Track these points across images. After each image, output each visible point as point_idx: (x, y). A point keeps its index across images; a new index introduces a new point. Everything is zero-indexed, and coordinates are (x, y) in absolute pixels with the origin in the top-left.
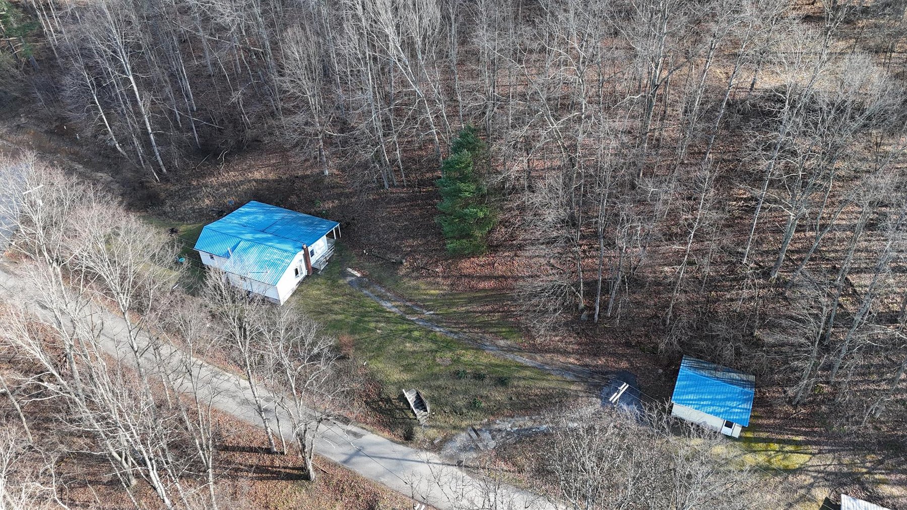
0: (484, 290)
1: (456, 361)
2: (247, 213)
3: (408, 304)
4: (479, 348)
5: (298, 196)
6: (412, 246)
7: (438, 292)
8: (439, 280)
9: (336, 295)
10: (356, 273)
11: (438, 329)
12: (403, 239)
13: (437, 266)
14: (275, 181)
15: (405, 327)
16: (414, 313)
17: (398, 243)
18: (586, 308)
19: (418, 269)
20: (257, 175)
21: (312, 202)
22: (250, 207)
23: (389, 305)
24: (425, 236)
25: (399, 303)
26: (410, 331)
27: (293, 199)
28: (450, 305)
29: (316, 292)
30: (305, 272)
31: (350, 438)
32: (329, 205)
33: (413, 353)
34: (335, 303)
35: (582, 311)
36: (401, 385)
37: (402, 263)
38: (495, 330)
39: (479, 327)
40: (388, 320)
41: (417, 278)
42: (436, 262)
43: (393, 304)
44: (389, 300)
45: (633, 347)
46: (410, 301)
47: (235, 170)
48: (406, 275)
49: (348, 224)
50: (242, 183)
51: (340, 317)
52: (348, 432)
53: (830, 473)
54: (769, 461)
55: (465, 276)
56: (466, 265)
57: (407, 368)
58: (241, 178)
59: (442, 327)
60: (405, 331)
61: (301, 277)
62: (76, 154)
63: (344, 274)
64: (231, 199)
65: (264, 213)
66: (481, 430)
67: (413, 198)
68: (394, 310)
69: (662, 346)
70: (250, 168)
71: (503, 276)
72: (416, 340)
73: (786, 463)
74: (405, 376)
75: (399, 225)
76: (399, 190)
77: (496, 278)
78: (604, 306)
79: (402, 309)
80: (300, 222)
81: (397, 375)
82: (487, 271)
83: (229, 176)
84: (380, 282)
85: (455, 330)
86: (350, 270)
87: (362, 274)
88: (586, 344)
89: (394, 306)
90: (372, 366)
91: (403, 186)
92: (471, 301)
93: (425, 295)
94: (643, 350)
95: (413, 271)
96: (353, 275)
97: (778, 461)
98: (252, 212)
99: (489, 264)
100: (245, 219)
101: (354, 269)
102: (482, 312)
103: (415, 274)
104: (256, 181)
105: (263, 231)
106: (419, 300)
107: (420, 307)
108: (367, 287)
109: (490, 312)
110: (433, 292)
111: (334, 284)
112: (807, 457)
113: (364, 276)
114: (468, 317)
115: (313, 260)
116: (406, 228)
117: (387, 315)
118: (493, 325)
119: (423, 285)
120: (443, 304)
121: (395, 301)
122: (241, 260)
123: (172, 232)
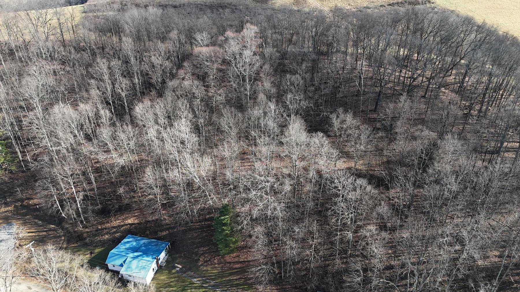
0: (236, 268)
2: (128, 242)
3: (204, 279)
5: (149, 230)
6: (202, 251)
7: (216, 271)
8: (216, 265)
9: (171, 278)
10: (179, 266)
11: (218, 290)
12: (199, 248)
13: (215, 260)
14: (138, 223)
16: (207, 282)
17: (197, 250)
18: (278, 273)
19: (206, 261)
20: (130, 221)
21: (156, 233)
22: (129, 238)
23: (195, 280)
24: (208, 245)
25: (200, 279)
27: (148, 232)
28: (222, 278)
29: (163, 277)
30: (157, 268)
32: (164, 233)
34: (172, 282)
35: (277, 275)
37: (199, 259)
38: (242, 287)
39: (235, 287)
40: (196, 288)
41: (206, 266)
42: (214, 257)
43: (197, 279)
44: (195, 278)
45: (298, 288)
46: (204, 277)
47: (118, 220)
48: (202, 265)
49: (173, 242)
50: (123, 226)
51: (174, 289)
55: (227, 263)
56: (228, 258)
58: (122, 224)
59: (220, 288)
61: (155, 271)
62: (37, 215)
63: (175, 267)
64: (118, 234)
65: (136, 241)
67: (202, 228)
69: (309, 288)
70: (126, 219)
71: (243, 261)
75: (197, 241)
76: (196, 224)
77: (241, 262)
78: (285, 272)
79: (202, 282)
80: (153, 244)
82: (236, 260)
83: (116, 223)
84: (190, 269)
85: (225, 289)
86: (176, 265)
87: (182, 266)
88: (280, 289)
89: (199, 281)
91: (197, 222)
92: (231, 274)
93: (212, 273)
94: (302, 289)
95: (204, 263)
96: (178, 267)
98: (129, 242)
99: (237, 256)
100: (128, 246)
101: (178, 264)
102: (236, 279)
103: (206, 264)
104: (129, 224)
105: (136, 251)
106: (208, 276)
107: (209, 279)
108: (185, 273)
109: (239, 279)
110: (214, 272)
111: (170, 272)
113: (183, 267)
114: (230, 282)
115: (160, 262)
116: (200, 242)
117: (195, 285)
118: (241, 285)
119: (209, 269)
120: (219, 277)
121: (198, 278)
122: (129, 267)
123: (91, 253)
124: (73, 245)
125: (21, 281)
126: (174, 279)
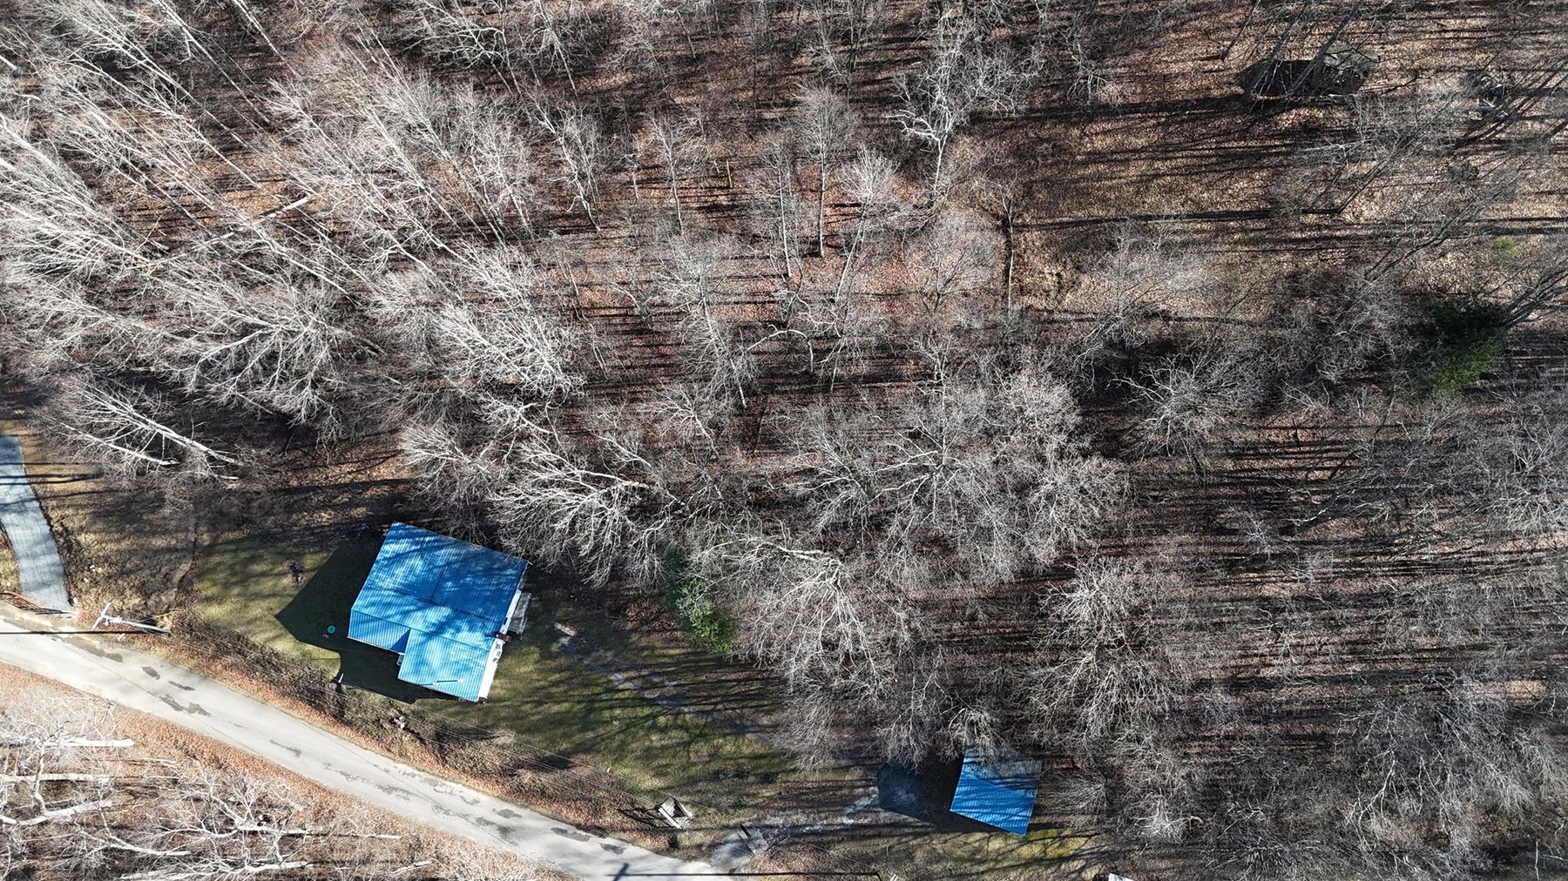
1: (714, 756)
2: (398, 558)
3: (645, 672)
4: (739, 730)
7: (678, 651)
8: (678, 634)
9: (552, 671)
10: (567, 630)
11: (686, 710)
15: (647, 711)
16: (655, 686)
17: (614, 585)
19: (645, 622)
20: (386, 473)
22: (397, 539)
23: (619, 676)
25: (632, 674)
26: (654, 716)
28: (696, 672)
29: (526, 667)
30: (500, 644)
31: (610, 855)
33: (663, 748)
34: (553, 684)
36: (655, 794)
38: (754, 703)
39: (736, 701)
40: (623, 704)
41: (649, 633)
43: (626, 675)
44: (619, 671)
46: (646, 667)
48: (634, 630)
50: (367, 485)
51: (562, 707)
52: (607, 847)
53: (1103, 853)
54: (1045, 852)
57: (660, 773)
58: (362, 477)
59: (692, 704)
60: (647, 717)
63: (556, 635)
64: (362, 510)
65: (421, 552)
66: (750, 827)
68: (628, 685)
70: (371, 461)
72: (664, 730)
73: (1061, 851)
74: (657, 783)
79: (638, 683)
80: (476, 568)
81: (649, 782)
83: (340, 471)
84: (602, 642)
85: (707, 708)
86: (559, 626)
87: (575, 629)
89: (628, 680)
90: (617, 773)
93: (665, 656)
95: (642, 624)
96: (566, 635)
97: (1053, 851)
98: (401, 555)
100: (400, 574)
101: (564, 623)
102: (738, 681)
103: (645, 628)
104: (385, 482)
105: (432, 603)
106: (657, 665)
107: (659, 674)
108: (587, 653)
109: (746, 680)
110: (672, 652)
111: (544, 652)
112: (1082, 841)
113: (580, 634)
114: (719, 688)
117: (620, 695)
118: (751, 697)
119: (658, 644)
120: (688, 669)
121: (627, 670)
122: (420, 663)
123: (296, 571)
124: (231, 536)
125: (118, 650)
126: (557, 676)
